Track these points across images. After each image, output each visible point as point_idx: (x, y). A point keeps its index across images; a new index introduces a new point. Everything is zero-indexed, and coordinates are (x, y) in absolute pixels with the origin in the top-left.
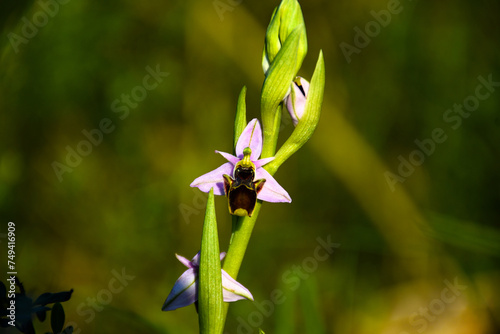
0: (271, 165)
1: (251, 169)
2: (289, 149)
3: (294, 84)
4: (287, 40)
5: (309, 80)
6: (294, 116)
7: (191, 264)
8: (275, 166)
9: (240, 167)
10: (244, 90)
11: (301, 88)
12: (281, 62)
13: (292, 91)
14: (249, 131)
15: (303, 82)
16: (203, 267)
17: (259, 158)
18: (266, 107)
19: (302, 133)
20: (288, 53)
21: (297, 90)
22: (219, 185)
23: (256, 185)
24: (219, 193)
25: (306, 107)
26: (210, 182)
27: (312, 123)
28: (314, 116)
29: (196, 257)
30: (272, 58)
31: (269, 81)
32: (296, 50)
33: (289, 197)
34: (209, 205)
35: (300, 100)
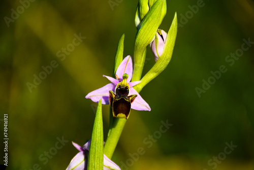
0: (138, 86)
1: (127, 88)
2: (151, 76)
3: (157, 34)
4: (154, 4)
5: (167, 31)
6: (156, 55)
7: (82, 149)
8: (141, 87)
9: (120, 86)
10: (123, 36)
11: (162, 36)
12: (150, 19)
13: (156, 38)
14: (124, 64)
15: (163, 32)
16: (92, 151)
17: (131, 81)
18: (138, 48)
19: (160, 66)
20: (155, 13)
21: (159, 37)
22: (105, 98)
23: (131, 98)
24: (104, 103)
25: (164, 49)
26: (98, 95)
27: (167, 60)
28: (169, 55)
29: (86, 145)
30: (142, 17)
31: (142, 31)
32: (161, 11)
33: (149, 107)
34: (98, 111)
35: (161, 44)
